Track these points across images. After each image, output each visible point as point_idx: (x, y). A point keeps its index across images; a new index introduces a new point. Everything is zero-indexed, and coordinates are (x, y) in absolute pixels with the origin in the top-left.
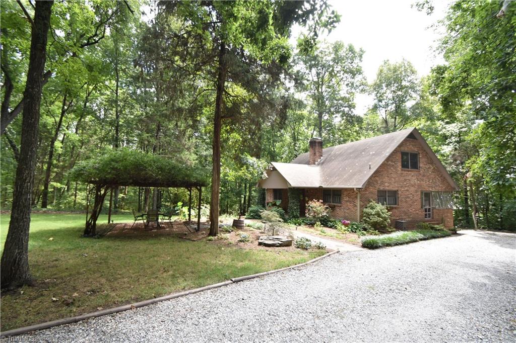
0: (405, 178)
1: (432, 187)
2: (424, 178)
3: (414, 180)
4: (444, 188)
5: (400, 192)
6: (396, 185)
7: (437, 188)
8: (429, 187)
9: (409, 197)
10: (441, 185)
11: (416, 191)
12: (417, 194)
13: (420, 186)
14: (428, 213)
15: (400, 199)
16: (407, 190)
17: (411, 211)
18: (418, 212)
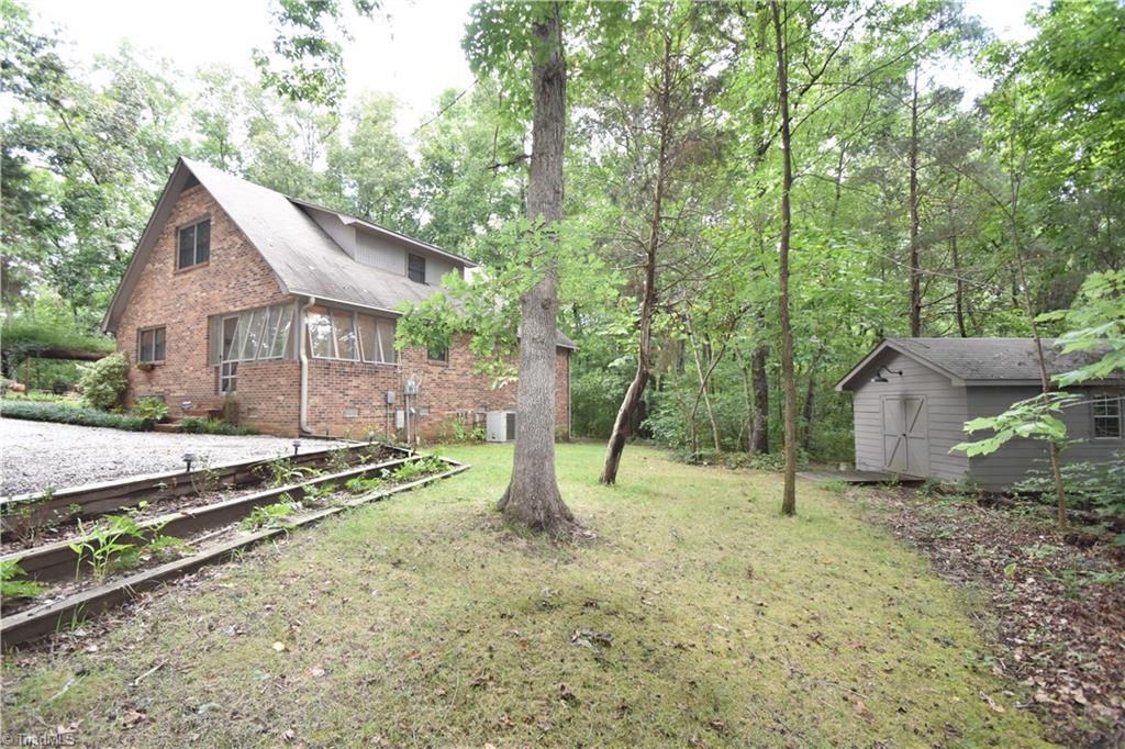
0: (178, 292)
1: (234, 301)
2: (217, 281)
3: (196, 294)
4: (270, 294)
5: (168, 329)
6: (164, 313)
7: (247, 300)
8: (227, 302)
9: (183, 338)
10: (258, 289)
11: (199, 321)
12: (200, 326)
13: (206, 303)
14: (230, 377)
15: (167, 345)
16: (181, 322)
17: (185, 371)
18: (199, 373)
